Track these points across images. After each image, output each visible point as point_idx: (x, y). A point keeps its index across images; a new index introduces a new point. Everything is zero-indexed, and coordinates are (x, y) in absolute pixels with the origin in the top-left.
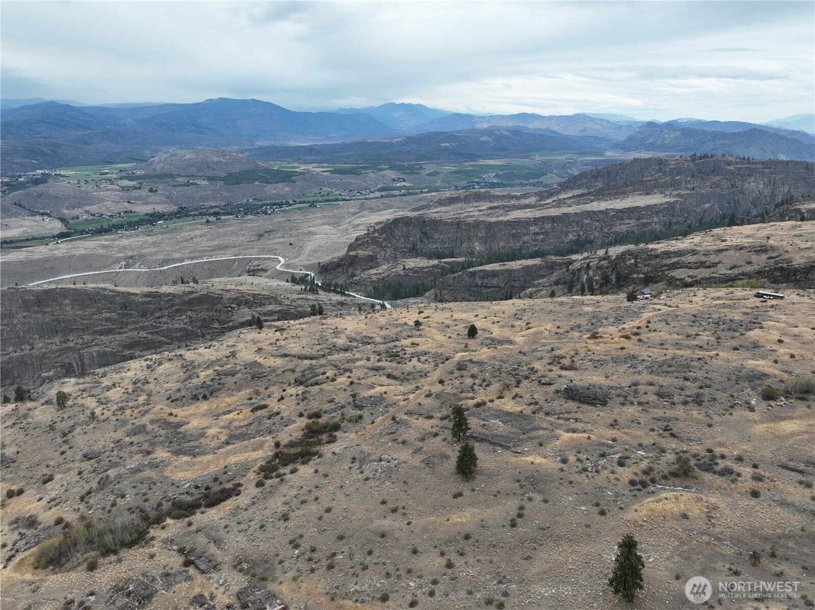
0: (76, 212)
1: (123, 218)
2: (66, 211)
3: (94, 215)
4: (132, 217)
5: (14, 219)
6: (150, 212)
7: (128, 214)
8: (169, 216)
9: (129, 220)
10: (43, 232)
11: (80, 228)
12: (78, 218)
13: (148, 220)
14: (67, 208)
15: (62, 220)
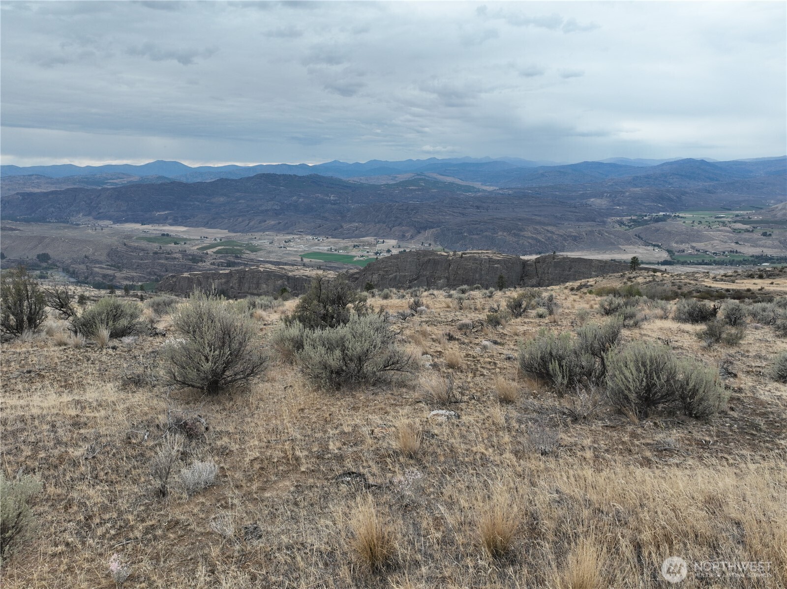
0: (683, 246)
1: (726, 256)
2: (674, 245)
3: (699, 251)
4: (736, 256)
5: (631, 246)
6: (757, 254)
7: (732, 254)
8: (777, 260)
9: (732, 259)
10: (651, 259)
11: (682, 260)
12: (684, 251)
13: (752, 261)
14: (677, 243)
15: (670, 252)
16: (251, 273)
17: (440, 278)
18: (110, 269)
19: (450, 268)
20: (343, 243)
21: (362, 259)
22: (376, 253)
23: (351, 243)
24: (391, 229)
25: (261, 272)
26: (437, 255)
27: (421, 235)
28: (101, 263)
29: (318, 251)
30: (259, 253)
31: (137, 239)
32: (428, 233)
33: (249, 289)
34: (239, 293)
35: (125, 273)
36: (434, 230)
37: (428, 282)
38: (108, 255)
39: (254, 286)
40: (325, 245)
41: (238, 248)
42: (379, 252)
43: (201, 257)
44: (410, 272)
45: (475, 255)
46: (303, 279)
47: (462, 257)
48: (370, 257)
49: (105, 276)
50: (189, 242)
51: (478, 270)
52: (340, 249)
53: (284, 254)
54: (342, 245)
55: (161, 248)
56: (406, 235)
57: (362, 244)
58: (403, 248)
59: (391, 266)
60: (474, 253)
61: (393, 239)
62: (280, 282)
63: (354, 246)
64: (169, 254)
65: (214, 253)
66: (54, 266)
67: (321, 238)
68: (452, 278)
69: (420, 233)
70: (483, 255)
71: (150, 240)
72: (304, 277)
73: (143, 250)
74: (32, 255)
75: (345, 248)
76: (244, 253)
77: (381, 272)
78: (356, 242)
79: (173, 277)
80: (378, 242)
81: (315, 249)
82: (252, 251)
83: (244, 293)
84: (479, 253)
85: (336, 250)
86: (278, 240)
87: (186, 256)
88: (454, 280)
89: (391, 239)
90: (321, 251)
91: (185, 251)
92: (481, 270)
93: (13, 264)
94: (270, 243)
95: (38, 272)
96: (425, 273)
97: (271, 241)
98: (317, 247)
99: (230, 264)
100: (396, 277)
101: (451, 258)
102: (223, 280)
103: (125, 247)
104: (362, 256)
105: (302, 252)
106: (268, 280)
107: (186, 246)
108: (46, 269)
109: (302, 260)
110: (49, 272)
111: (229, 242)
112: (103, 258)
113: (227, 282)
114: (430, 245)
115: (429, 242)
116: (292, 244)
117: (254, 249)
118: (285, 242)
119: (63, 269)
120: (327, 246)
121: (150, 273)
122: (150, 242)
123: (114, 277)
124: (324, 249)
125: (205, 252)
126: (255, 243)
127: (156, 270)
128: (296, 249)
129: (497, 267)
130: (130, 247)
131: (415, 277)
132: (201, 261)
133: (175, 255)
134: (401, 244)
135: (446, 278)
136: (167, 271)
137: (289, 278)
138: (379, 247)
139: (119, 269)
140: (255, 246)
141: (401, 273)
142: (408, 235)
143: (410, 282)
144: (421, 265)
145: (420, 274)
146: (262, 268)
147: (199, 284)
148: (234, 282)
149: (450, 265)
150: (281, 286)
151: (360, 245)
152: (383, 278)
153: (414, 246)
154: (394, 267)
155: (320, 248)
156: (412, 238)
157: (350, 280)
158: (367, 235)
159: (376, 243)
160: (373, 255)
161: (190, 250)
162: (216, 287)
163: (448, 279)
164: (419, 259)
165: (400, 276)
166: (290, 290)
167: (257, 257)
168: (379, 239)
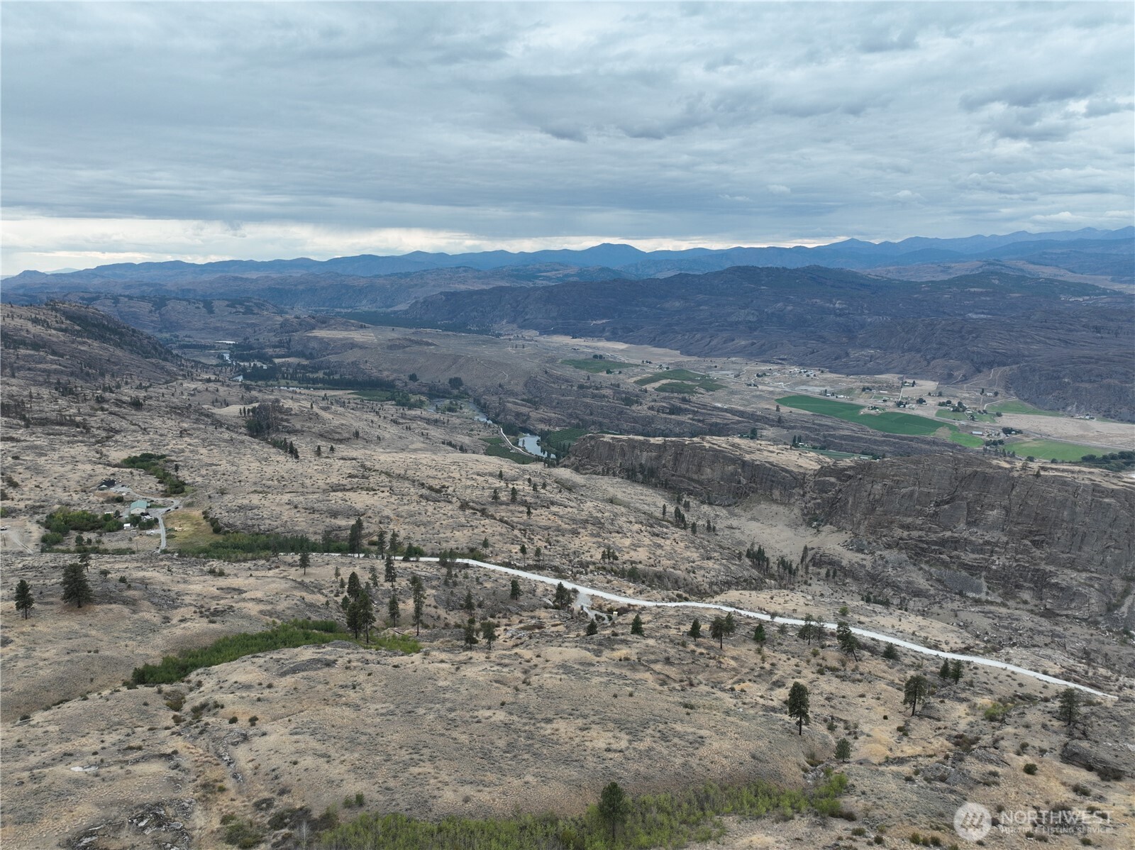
16: (691, 449)
17: (992, 507)
18: (525, 406)
19: (1014, 493)
20: (846, 381)
21: (873, 412)
22: (899, 404)
23: (859, 384)
24: (929, 363)
25: (705, 450)
26: (990, 466)
27: (981, 376)
28: (514, 394)
29: (804, 393)
30: (717, 394)
31: (562, 363)
32: (995, 373)
33: (687, 471)
34: (673, 475)
35: (544, 412)
36: (1007, 368)
37: (969, 511)
38: (526, 385)
39: (694, 468)
40: (817, 383)
41: (690, 383)
42: (904, 401)
43: (637, 396)
44: (939, 489)
45: (1065, 474)
46: (765, 467)
47: (1038, 475)
48: (887, 410)
49: (518, 415)
50: (625, 370)
51: (1069, 503)
52: (841, 392)
53: (754, 396)
54: (844, 386)
55: (589, 379)
56: (956, 374)
57: (877, 385)
59: (904, 474)
60: (1064, 471)
61: (931, 380)
62: (731, 468)
63: (864, 390)
64: (597, 389)
65: (656, 390)
66: (464, 395)
67: (811, 373)
68: (1016, 509)
69: (980, 372)
70: (1081, 476)
71: (578, 364)
72: (767, 465)
73: (567, 381)
74: (443, 380)
75: (849, 392)
76: (696, 393)
77: (887, 482)
78: (866, 380)
79: (591, 438)
80: (903, 384)
81: (800, 390)
82: (708, 390)
83: (679, 476)
84: (1073, 472)
85: (833, 394)
86: (748, 371)
87: (618, 393)
88: (1020, 514)
89: (926, 379)
90: (809, 394)
91: (618, 386)
92: (1075, 504)
93: (424, 389)
94: (735, 377)
95: (447, 402)
96: (964, 493)
97: (737, 373)
98: (804, 388)
99: (674, 410)
100: (912, 493)
101: (1016, 474)
102: (654, 454)
103: (545, 376)
104: (875, 408)
105: (780, 394)
106: (713, 462)
107: (621, 376)
108: (457, 397)
109: (778, 410)
110: (459, 402)
111: (678, 372)
112: (519, 388)
113: (659, 458)
114: (996, 394)
115: (996, 389)
116: (767, 379)
117: (711, 386)
118: (758, 376)
119: (475, 399)
120: (820, 386)
121: (570, 415)
122: (576, 367)
123: (529, 417)
124: (814, 390)
125: (644, 387)
126: (714, 375)
127: (579, 412)
128: (771, 389)
129: (1109, 504)
130: (551, 376)
131: (946, 497)
132: (637, 402)
133: (604, 392)
134: (945, 389)
135: (1005, 508)
136: (591, 414)
137: (744, 463)
138: (906, 392)
139: (534, 403)
140: (713, 380)
141: (922, 489)
142: (958, 374)
143: (937, 505)
144: (960, 479)
145: (956, 494)
146: (709, 442)
147: (623, 454)
148: (668, 458)
149: (1013, 487)
150: (732, 474)
151: (873, 387)
152: (890, 491)
153: (968, 395)
154: (910, 476)
155: (810, 389)
156: (966, 379)
157: (839, 479)
158: (887, 371)
159: (900, 385)
160: (893, 407)
161: (624, 383)
162: (643, 462)
163: (1007, 510)
164: (956, 469)
165: (921, 493)
166: (744, 481)
167: (714, 400)
168: (907, 378)
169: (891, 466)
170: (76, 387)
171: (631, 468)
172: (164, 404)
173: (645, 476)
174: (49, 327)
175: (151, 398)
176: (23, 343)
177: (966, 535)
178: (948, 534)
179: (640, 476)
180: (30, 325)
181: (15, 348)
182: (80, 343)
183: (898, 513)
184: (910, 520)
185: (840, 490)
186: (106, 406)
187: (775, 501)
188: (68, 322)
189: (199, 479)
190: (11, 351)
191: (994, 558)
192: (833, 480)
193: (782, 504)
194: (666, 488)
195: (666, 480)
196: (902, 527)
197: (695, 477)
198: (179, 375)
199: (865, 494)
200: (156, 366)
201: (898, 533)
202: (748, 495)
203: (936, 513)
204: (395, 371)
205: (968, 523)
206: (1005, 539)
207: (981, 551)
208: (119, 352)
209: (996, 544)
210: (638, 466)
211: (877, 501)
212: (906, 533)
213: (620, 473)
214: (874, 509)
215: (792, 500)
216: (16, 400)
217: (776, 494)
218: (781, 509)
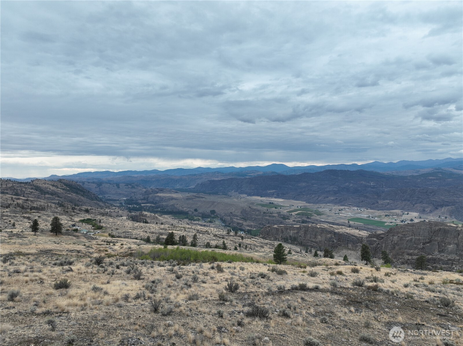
16: (312, 228)
17: (450, 244)
18: (241, 220)
19: (459, 237)
20: (378, 213)
22: (402, 221)
23: (384, 214)
24: (414, 205)
25: (318, 228)
26: (447, 226)
28: (237, 216)
29: (360, 217)
30: (322, 216)
31: (256, 205)
32: (444, 209)
33: (310, 238)
34: (304, 240)
35: (248, 223)
36: (450, 207)
37: (439, 246)
38: (241, 212)
39: (313, 236)
40: (365, 213)
41: (310, 212)
42: (404, 220)
43: (288, 216)
44: (424, 237)
46: (345, 235)
48: (397, 223)
49: (238, 223)
50: (283, 208)
52: (376, 217)
53: (338, 218)
55: (267, 210)
56: (426, 210)
57: (391, 214)
58: (424, 218)
59: (407, 231)
61: (416, 212)
62: (329, 235)
63: (386, 216)
64: (271, 214)
65: (296, 214)
66: (216, 217)
67: (362, 209)
68: (461, 244)
69: (437, 209)
71: (263, 205)
72: (345, 234)
73: (258, 211)
74: (208, 211)
75: (379, 216)
76: (313, 216)
77: (400, 235)
78: (387, 212)
79: (269, 227)
80: (403, 214)
81: (358, 216)
82: (318, 215)
83: (307, 240)
85: (372, 217)
86: (335, 209)
87: (280, 215)
89: (413, 212)
90: (362, 217)
91: (280, 213)
93: (200, 215)
94: (330, 211)
95: (209, 219)
96: (436, 238)
97: (330, 209)
98: (359, 215)
99: (304, 222)
100: (411, 239)
101: (459, 229)
102: (296, 231)
103: (249, 209)
104: (391, 223)
105: (349, 217)
106: (322, 233)
107: (281, 210)
108: (213, 218)
109: (349, 222)
110: (214, 220)
111: (305, 209)
112: (239, 214)
113: (298, 233)
114: (446, 218)
115: (445, 216)
116: (343, 212)
117: (319, 214)
118: (339, 210)
119: (220, 218)
120: (367, 214)
121: (260, 224)
122: (262, 206)
123: (243, 224)
124: (364, 216)
125: (291, 213)
126: (320, 210)
127: (263, 222)
128: (345, 215)
130: (252, 209)
131: (427, 240)
132: (288, 219)
133: (274, 215)
134: (422, 216)
135: (456, 244)
136: (269, 223)
137: (335, 233)
138: (404, 217)
139: (245, 219)
140: (320, 212)
141: (416, 237)
142: (428, 210)
143: (424, 244)
144: (433, 232)
145: (432, 239)
146: (319, 225)
147: (282, 232)
148: (302, 233)
149: (459, 235)
150: (330, 238)
151: (390, 215)
152: (401, 239)
153: (433, 218)
154: (410, 232)
155: (362, 215)
156: (431, 212)
157: (377, 239)
158: (396, 209)
159: (402, 214)
160: (400, 222)
161: (283, 212)
162: (291, 235)
163: (457, 245)
164: (431, 228)
165: (416, 239)
166: (335, 241)
167: (320, 219)
168: (405, 211)
169: (401, 228)
170: (65, 204)
171: (286, 238)
172: (97, 212)
173: (292, 241)
174: (58, 188)
175: (93, 209)
176: (48, 193)
177: (439, 256)
178: (430, 256)
179: (290, 241)
180: (51, 187)
181: (44, 195)
182: (68, 194)
183: (406, 249)
184: (412, 251)
185: (379, 244)
186: (75, 211)
187: (350, 249)
188: (65, 186)
189: (109, 226)
190: (43, 195)
191: (454, 266)
192: (375, 239)
193: (353, 250)
194: (301, 245)
195: (301, 242)
196: (408, 254)
197: (314, 240)
198: (104, 207)
199: (390, 241)
200: (96, 203)
201: (407, 257)
202: (338, 247)
203: (423, 248)
204: (189, 208)
205: (439, 252)
206: (458, 258)
207: (447, 264)
208: (82, 198)
209: (454, 260)
210: (289, 237)
211: (396, 244)
212: (410, 257)
213: (281, 240)
214: (394, 248)
215: (357, 249)
216: (42, 207)
217: (350, 246)
218: (352, 252)
